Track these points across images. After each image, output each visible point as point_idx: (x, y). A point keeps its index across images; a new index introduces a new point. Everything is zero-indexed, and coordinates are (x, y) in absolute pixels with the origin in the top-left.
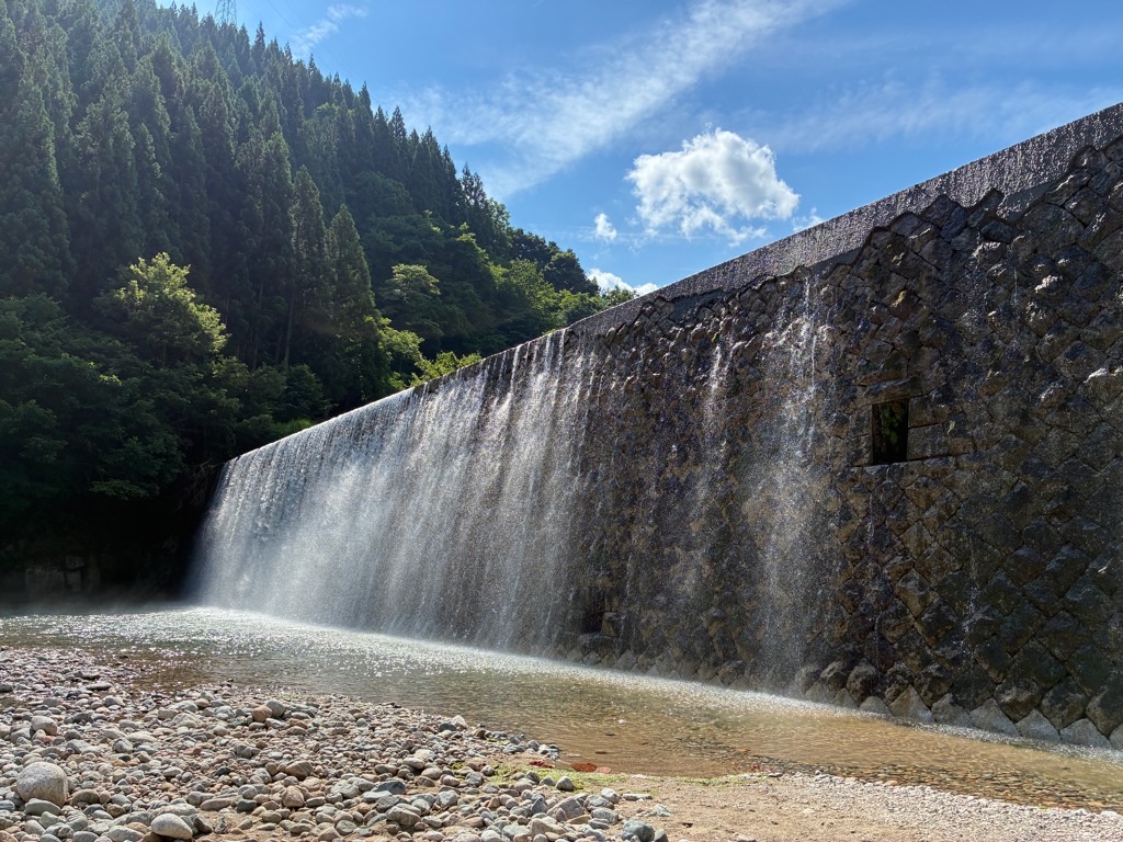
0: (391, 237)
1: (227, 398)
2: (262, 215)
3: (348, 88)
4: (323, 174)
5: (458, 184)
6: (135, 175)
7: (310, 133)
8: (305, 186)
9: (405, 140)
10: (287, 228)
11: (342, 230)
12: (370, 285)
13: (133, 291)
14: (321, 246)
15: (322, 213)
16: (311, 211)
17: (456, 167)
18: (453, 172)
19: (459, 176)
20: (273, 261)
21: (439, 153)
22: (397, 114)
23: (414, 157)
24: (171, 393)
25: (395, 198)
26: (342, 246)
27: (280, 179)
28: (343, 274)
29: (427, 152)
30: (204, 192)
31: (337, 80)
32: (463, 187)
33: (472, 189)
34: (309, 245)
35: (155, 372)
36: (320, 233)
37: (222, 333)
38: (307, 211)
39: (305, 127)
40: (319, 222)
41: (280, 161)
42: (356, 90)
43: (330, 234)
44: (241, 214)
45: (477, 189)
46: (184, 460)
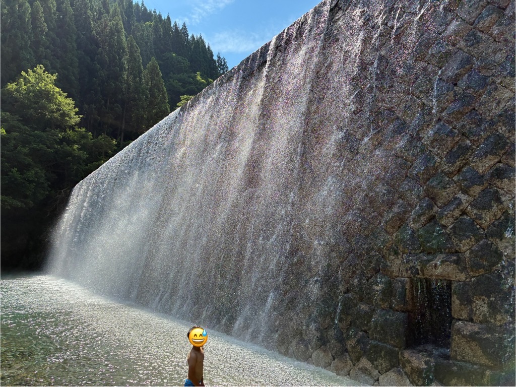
0: (180, 84)
1: (79, 151)
2: (107, 59)
3: (160, 16)
4: (146, 51)
5: (214, 61)
6: (30, 26)
7: (138, 29)
8: (132, 46)
9: (188, 39)
10: (122, 68)
11: (153, 71)
12: (167, 101)
13: (21, 86)
14: (141, 79)
15: (141, 61)
16: (135, 59)
17: (213, 53)
18: (212, 56)
19: (215, 58)
20: (113, 85)
21: (205, 46)
22: (184, 26)
23: (192, 47)
24: (41, 145)
25: (183, 65)
26: (152, 79)
27: (118, 42)
28: (153, 95)
29: (199, 45)
30: (75, 45)
31: (155, 12)
32: (217, 64)
33: (221, 65)
34: (135, 78)
35: (32, 133)
36: (140, 72)
37: (77, 113)
38: (133, 59)
39: (136, 26)
40: (140, 66)
41: (118, 32)
42: (164, 17)
43: (145, 72)
44: (96, 58)
45: (223, 65)
46: (49, 186)
